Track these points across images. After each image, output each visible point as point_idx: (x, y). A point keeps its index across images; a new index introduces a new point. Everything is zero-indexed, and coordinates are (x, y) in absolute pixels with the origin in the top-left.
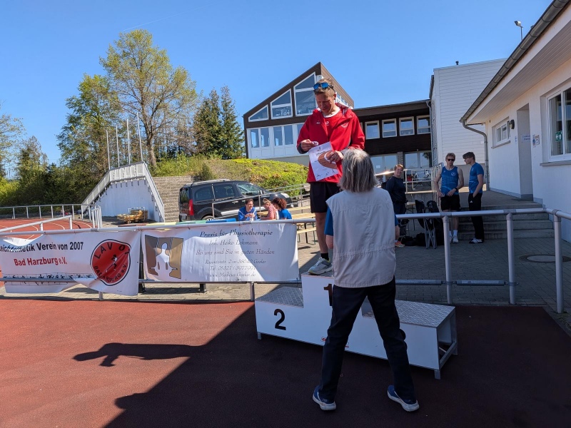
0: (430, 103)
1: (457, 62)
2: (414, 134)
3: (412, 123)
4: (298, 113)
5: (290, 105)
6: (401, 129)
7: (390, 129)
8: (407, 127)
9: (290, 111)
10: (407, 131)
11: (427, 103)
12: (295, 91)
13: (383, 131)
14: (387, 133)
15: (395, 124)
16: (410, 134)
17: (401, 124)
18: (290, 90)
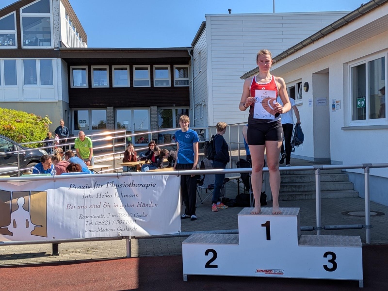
0: (192, 52)
1: (230, 10)
2: (170, 86)
3: (168, 72)
4: (25, 45)
5: (15, 32)
6: (155, 79)
7: (142, 77)
8: (163, 77)
9: (14, 40)
10: (162, 82)
11: (189, 51)
12: (22, 15)
13: (135, 79)
14: (139, 82)
15: (148, 72)
16: (165, 85)
17: (156, 72)
18: (14, 12)
